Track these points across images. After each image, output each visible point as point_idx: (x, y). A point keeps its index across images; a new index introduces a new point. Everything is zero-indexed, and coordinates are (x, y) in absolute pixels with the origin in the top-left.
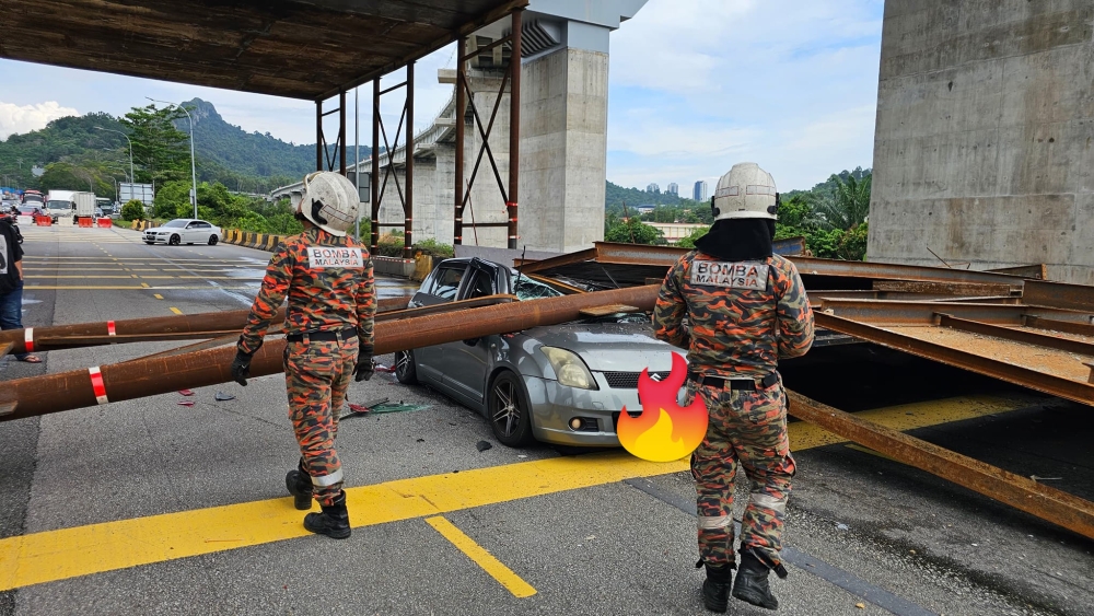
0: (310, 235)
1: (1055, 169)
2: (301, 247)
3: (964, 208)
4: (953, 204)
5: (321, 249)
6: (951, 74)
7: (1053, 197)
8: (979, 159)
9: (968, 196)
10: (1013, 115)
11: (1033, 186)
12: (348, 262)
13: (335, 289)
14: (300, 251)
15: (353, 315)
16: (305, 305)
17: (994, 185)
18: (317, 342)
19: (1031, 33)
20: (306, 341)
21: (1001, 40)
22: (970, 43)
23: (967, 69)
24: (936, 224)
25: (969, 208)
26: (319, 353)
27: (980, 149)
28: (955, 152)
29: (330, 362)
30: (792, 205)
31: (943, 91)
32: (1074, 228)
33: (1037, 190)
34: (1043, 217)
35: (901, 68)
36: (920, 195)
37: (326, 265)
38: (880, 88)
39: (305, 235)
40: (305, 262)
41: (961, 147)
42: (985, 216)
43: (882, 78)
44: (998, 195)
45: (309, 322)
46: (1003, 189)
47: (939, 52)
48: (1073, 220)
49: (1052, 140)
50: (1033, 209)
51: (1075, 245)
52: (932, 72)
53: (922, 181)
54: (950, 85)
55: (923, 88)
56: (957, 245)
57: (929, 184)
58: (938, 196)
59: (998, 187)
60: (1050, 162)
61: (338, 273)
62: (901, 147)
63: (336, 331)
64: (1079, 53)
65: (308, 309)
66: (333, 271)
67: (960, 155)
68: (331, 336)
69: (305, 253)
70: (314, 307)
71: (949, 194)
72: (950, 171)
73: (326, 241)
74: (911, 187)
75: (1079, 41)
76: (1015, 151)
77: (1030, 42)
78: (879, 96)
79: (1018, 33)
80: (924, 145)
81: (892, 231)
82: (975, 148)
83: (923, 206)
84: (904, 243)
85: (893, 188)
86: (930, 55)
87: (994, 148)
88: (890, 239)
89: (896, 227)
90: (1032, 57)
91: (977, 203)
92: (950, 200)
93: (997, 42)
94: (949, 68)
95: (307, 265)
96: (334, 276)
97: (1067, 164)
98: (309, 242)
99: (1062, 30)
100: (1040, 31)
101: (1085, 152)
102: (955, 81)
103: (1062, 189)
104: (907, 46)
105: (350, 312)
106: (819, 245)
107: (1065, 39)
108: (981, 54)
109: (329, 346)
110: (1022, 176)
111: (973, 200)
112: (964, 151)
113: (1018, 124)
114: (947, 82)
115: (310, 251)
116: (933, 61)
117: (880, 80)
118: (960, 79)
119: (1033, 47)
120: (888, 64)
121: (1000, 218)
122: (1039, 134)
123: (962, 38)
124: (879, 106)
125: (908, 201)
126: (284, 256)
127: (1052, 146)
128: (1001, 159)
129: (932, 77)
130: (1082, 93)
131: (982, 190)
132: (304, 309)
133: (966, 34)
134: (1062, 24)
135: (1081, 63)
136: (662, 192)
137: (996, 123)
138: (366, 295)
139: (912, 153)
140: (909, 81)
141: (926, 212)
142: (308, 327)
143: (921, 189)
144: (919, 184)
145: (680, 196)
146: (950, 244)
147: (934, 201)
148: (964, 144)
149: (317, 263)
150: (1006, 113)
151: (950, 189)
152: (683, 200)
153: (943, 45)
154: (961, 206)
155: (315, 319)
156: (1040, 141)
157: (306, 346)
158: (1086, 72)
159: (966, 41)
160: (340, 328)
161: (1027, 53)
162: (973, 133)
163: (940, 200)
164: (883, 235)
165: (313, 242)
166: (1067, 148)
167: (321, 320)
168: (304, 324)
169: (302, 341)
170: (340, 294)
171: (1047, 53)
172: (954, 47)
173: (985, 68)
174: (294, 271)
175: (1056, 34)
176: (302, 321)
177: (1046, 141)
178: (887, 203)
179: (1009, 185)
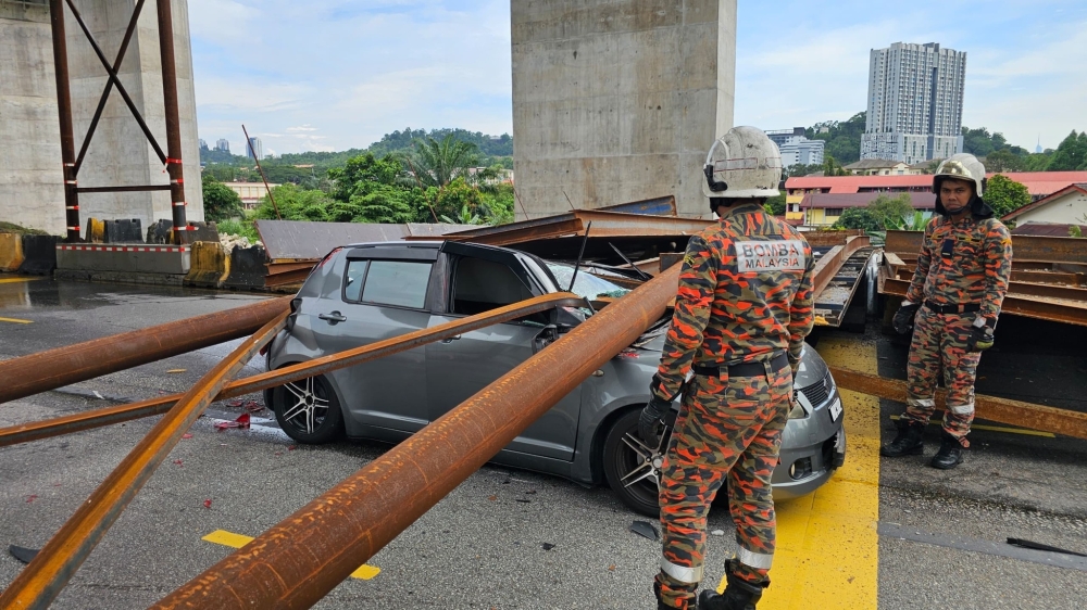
0: (735, 224)
1: (663, 132)
2: (726, 243)
3: (595, 166)
4: (585, 162)
5: (753, 244)
6: (575, 43)
7: (663, 156)
8: (604, 122)
9: (597, 156)
10: (628, 85)
11: (647, 147)
12: (785, 261)
13: (769, 302)
14: (725, 248)
15: (786, 337)
16: (725, 326)
17: (618, 145)
18: (740, 379)
19: (637, 13)
20: (724, 376)
21: (614, 16)
22: (589, 16)
23: (588, 40)
24: (573, 181)
25: (599, 166)
26: (741, 395)
27: (604, 113)
28: (584, 115)
29: (754, 408)
30: (385, 163)
31: (569, 59)
32: (680, 183)
33: (652, 151)
34: (657, 173)
35: (531, 33)
36: (555, 155)
37: (759, 269)
38: (513, 52)
39: (728, 224)
40: (732, 263)
41: (588, 111)
42: (612, 173)
43: (514, 43)
44: (621, 154)
45: (729, 350)
46: (625, 150)
47: (563, 23)
48: (679, 176)
49: (659, 108)
50: (650, 167)
51: (682, 196)
52: (559, 40)
53: (558, 142)
54: (575, 54)
55: (552, 54)
56: (591, 199)
57: (564, 144)
58: (572, 155)
59: (621, 148)
60: (659, 126)
61: (774, 279)
62: (537, 109)
63: (764, 360)
64: (674, 34)
65: (728, 332)
66: (768, 276)
67: (588, 118)
68: (757, 368)
69: (732, 250)
70: (739, 330)
71: (581, 154)
72: (582, 131)
73: (757, 232)
74: (549, 147)
75: (673, 24)
76: (632, 116)
77: (637, 21)
78: (513, 60)
79: (627, 13)
80: (557, 108)
81: (535, 188)
82: (600, 112)
83: (561, 165)
84: (547, 199)
85: (533, 148)
86: (555, 25)
87: (615, 113)
88: (534, 195)
89: (538, 185)
90: (639, 34)
91: (605, 161)
92: (583, 159)
93: (610, 18)
94: (573, 38)
95: (734, 269)
96: (769, 283)
97: (671, 128)
98: (736, 234)
99: (660, 13)
100: (643, 12)
101: (684, 119)
102: (579, 51)
103: (669, 149)
104: (534, 13)
105: (784, 333)
106: (418, 202)
107: (663, 21)
108: (599, 27)
109: (755, 384)
110: (639, 137)
111: (601, 159)
112: (591, 114)
113: (633, 93)
114: (571, 51)
115: (739, 246)
116: (558, 30)
117: (513, 44)
118: (582, 48)
119: (639, 26)
120: (518, 28)
121: (624, 175)
122: (649, 103)
123: (581, 12)
124: (513, 69)
125: (547, 161)
126: (705, 256)
127: (659, 112)
128: (622, 123)
129: (559, 46)
130: (679, 69)
131: (609, 150)
132: (724, 332)
133: (585, 8)
134: (659, 8)
135: (676, 43)
136: (211, 148)
137: (615, 90)
138: (805, 310)
139: (547, 116)
140: (538, 46)
141: (564, 170)
142: (727, 358)
143: (558, 149)
144: (555, 144)
145: (232, 153)
146: (587, 198)
147: (569, 160)
148: (591, 109)
149: (748, 265)
150: (622, 83)
151: (582, 150)
152: (238, 158)
153: (566, 16)
154: (592, 164)
155: (737, 347)
156: (650, 108)
157: (723, 383)
158: (680, 51)
159: (585, 15)
160: (770, 355)
161: (635, 31)
162: (597, 99)
163: (575, 159)
164: (528, 192)
165: (741, 235)
166: (671, 115)
167: (746, 348)
168: (723, 353)
169: (718, 376)
170: (774, 308)
171: (650, 32)
172: (575, 19)
173: (603, 40)
174: (719, 278)
175: (655, 16)
176: (720, 349)
177: (655, 108)
178: (529, 162)
179: (629, 146)
